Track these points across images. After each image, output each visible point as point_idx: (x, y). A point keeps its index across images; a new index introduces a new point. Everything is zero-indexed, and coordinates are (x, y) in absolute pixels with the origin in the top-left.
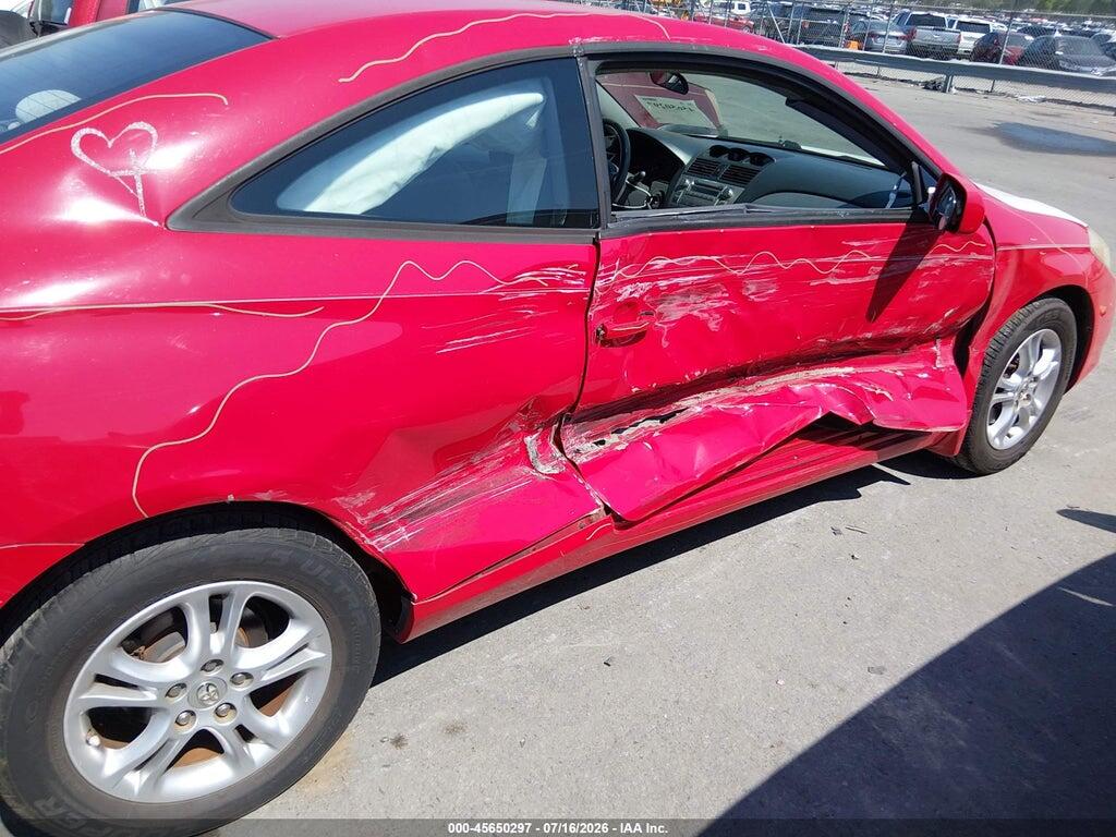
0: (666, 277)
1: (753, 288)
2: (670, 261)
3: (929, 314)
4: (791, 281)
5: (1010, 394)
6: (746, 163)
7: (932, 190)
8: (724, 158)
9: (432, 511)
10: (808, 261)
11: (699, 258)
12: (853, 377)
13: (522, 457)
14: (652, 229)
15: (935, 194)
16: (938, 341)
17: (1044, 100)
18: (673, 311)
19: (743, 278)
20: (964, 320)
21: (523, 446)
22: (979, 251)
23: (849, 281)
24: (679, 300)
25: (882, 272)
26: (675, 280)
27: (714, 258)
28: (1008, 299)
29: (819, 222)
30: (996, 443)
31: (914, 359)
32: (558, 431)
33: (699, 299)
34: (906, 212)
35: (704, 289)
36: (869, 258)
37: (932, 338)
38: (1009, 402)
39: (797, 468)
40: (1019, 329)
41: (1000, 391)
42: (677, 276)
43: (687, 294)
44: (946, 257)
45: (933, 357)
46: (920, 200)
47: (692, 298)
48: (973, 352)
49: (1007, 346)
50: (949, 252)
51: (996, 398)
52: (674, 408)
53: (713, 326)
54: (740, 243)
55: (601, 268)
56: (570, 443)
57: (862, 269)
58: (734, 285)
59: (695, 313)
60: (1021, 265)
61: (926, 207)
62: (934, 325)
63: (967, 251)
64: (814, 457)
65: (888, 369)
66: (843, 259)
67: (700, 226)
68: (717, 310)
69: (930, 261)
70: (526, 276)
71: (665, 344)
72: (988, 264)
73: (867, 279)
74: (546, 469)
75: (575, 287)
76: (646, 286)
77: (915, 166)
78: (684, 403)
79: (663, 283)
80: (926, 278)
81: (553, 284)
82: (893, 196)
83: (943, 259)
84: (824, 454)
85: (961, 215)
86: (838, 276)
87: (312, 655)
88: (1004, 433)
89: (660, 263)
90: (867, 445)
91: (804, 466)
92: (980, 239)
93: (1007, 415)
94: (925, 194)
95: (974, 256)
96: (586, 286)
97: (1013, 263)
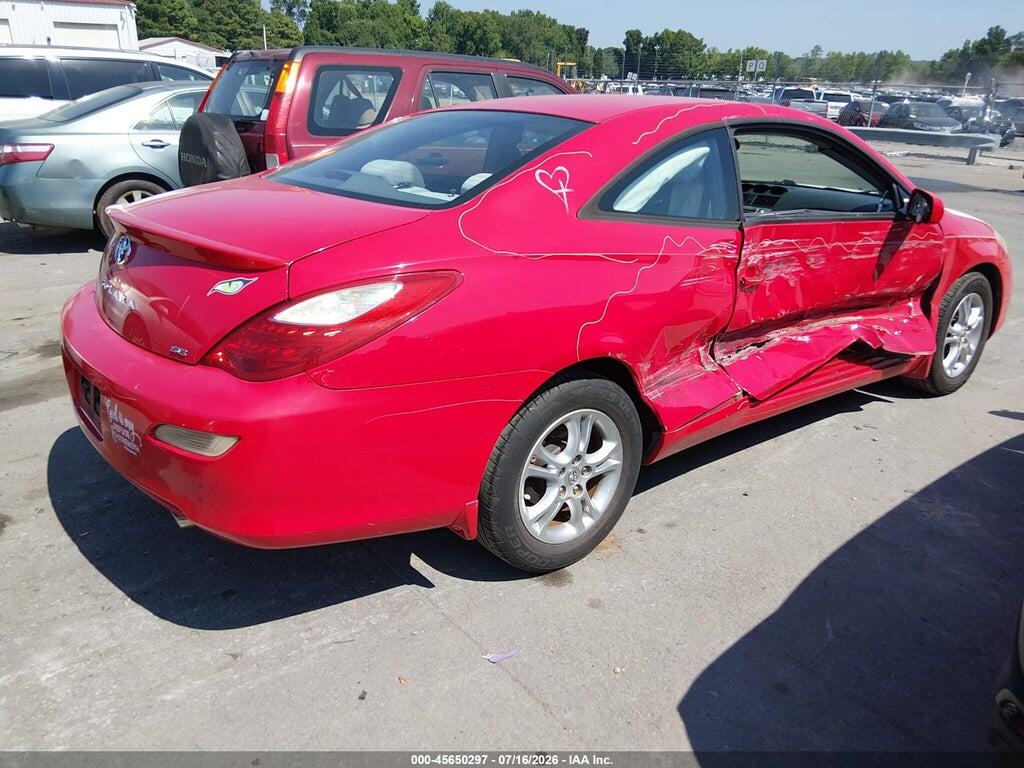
0: (769, 252)
1: (812, 260)
2: (771, 242)
3: (907, 281)
4: (833, 256)
5: (955, 337)
6: (768, 193)
7: (906, 200)
8: (751, 192)
9: (666, 383)
10: (840, 244)
11: (784, 240)
12: (865, 321)
13: (697, 358)
14: (764, 223)
15: (909, 203)
16: (912, 299)
17: (908, 155)
18: (772, 273)
19: (807, 253)
20: (927, 284)
21: (698, 353)
22: (935, 238)
23: (863, 257)
24: (774, 266)
25: (881, 251)
26: (773, 254)
27: (793, 241)
28: (952, 271)
29: (847, 220)
30: (948, 372)
31: (897, 311)
32: (712, 345)
33: (785, 266)
34: (892, 215)
35: (787, 260)
36: (873, 242)
37: (908, 297)
38: (954, 343)
39: (837, 379)
40: (959, 292)
41: (949, 335)
42: (773, 251)
43: (778, 263)
44: (917, 242)
45: (910, 309)
46: (899, 206)
47: (781, 266)
48: (934, 307)
49: (952, 303)
50: (918, 239)
51: (948, 340)
52: (765, 338)
53: (792, 283)
54: (806, 232)
55: (745, 243)
56: (719, 354)
57: (869, 249)
58: (802, 258)
59: (782, 275)
60: (958, 248)
61: (904, 211)
62: (911, 287)
63: (927, 239)
64: (848, 371)
65: (884, 317)
66: (859, 243)
67: (786, 221)
68: (793, 273)
69: (907, 244)
70: (714, 246)
71: (768, 293)
72: (941, 247)
73: (873, 255)
74: (709, 368)
75: (732, 255)
76: (760, 256)
77: (894, 186)
78: (771, 335)
79: (767, 256)
80: (904, 256)
81: (724, 252)
82: (880, 205)
83: (914, 243)
84: (854, 369)
85: (930, 213)
86: (858, 254)
87: (614, 462)
88: (952, 366)
89: (767, 243)
90: (875, 366)
91: (843, 377)
92: (934, 230)
93: (954, 353)
94: (902, 203)
95: (932, 241)
96: (736, 254)
97: (953, 246)
